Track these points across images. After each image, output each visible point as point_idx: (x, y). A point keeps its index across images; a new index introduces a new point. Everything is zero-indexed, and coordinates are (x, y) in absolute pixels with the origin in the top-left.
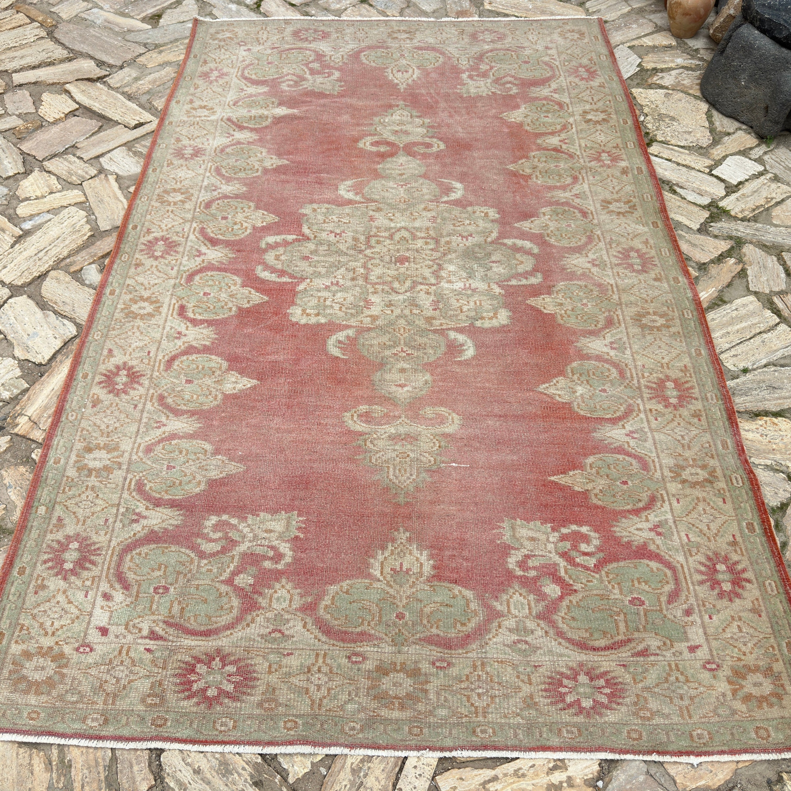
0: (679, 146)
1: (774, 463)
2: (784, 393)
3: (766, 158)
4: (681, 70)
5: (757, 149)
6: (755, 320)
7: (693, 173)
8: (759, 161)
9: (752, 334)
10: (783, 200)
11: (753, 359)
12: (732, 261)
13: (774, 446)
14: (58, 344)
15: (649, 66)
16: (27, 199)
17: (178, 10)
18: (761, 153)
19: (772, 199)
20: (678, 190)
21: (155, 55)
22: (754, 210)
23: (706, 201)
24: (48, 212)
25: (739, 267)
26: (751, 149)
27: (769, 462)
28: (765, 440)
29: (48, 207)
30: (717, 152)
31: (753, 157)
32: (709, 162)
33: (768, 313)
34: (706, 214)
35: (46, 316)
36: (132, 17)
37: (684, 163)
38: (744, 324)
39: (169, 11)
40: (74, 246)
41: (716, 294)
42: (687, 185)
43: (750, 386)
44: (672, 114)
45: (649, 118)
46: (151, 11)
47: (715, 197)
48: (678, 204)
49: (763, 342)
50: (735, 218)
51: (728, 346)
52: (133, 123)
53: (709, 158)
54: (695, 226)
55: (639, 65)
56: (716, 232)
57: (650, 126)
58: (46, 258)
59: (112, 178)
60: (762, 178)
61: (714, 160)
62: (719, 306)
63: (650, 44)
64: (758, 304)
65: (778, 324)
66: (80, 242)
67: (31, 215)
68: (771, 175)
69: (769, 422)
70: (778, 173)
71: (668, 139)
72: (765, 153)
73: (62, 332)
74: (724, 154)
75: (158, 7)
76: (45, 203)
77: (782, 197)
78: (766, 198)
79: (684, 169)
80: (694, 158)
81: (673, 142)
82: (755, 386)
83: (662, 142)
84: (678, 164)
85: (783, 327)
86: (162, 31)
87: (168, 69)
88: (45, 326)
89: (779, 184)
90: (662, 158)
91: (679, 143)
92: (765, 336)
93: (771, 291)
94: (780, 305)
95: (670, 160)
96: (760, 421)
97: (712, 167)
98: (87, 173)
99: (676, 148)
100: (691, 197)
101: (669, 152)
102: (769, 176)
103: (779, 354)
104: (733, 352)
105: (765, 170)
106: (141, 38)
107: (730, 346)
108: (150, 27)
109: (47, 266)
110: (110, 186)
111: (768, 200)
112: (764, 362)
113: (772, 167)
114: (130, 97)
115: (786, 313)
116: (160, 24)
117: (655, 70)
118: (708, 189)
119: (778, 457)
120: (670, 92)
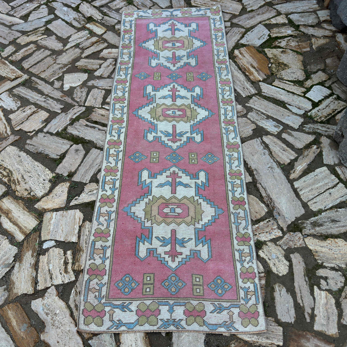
0: (288, 81)
1: (335, 266)
2: (341, 224)
4: (290, 38)
5: (328, 81)
6: (326, 181)
7: (296, 96)
8: (329, 88)
9: (325, 190)
11: (325, 204)
12: (315, 147)
13: (336, 256)
15: (274, 36)
17: (37, 12)
18: (330, 83)
19: (336, 110)
20: (288, 106)
21: (25, 37)
22: (326, 117)
23: (302, 112)
25: (319, 150)
27: (333, 265)
28: (331, 252)
30: (309, 83)
32: (304, 90)
33: (333, 177)
34: (302, 120)
36: (15, 17)
37: (291, 91)
38: (321, 184)
39: (33, 12)
41: (306, 167)
42: (292, 103)
43: (324, 220)
44: (285, 63)
45: (273, 65)
46: (24, 13)
47: (307, 110)
48: (288, 114)
49: (330, 194)
50: (317, 122)
51: (312, 197)
52: (13, 77)
53: (304, 87)
54: (296, 127)
55: (269, 35)
56: (307, 130)
57: (274, 69)
60: (331, 98)
61: (306, 88)
62: (308, 173)
63: (275, 22)
64: (328, 172)
65: (338, 183)
69: (333, 241)
71: (283, 77)
72: (333, 83)
74: (311, 84)
75: (28, 10)
77: (341, 109)
78: (333, 109)
79: (291, 94)
80: (296, 87)
81: (285, 78)
82: (326, 220)
83: (280, 78)
84: (288, 91)
85: (341, 185)
86: (29, 23)
87: (32, 46)
89: (340, 101)
90: (280, 88)
91: (289, 79)
92: (331, 190)
93: (335, 164)
94: (339, 172)
95: (284, 89)
96: (329, 241)
97: (305, 93)
99: (287, 82)
100: (295, 110)
101: (283, 84)
102: (335, 96)
103: (338, 201)
104: (315, 200)
106: (19, 28)
107: (313, 197)
108: (23, 22)
111: (334, 111)
112: (330, 206)
114: (12, 62)
115: (342, 177)
116: (29, 20)
117: (277, 38)
118: (303, 105)
119: (338, 262)
120: (284, 50)
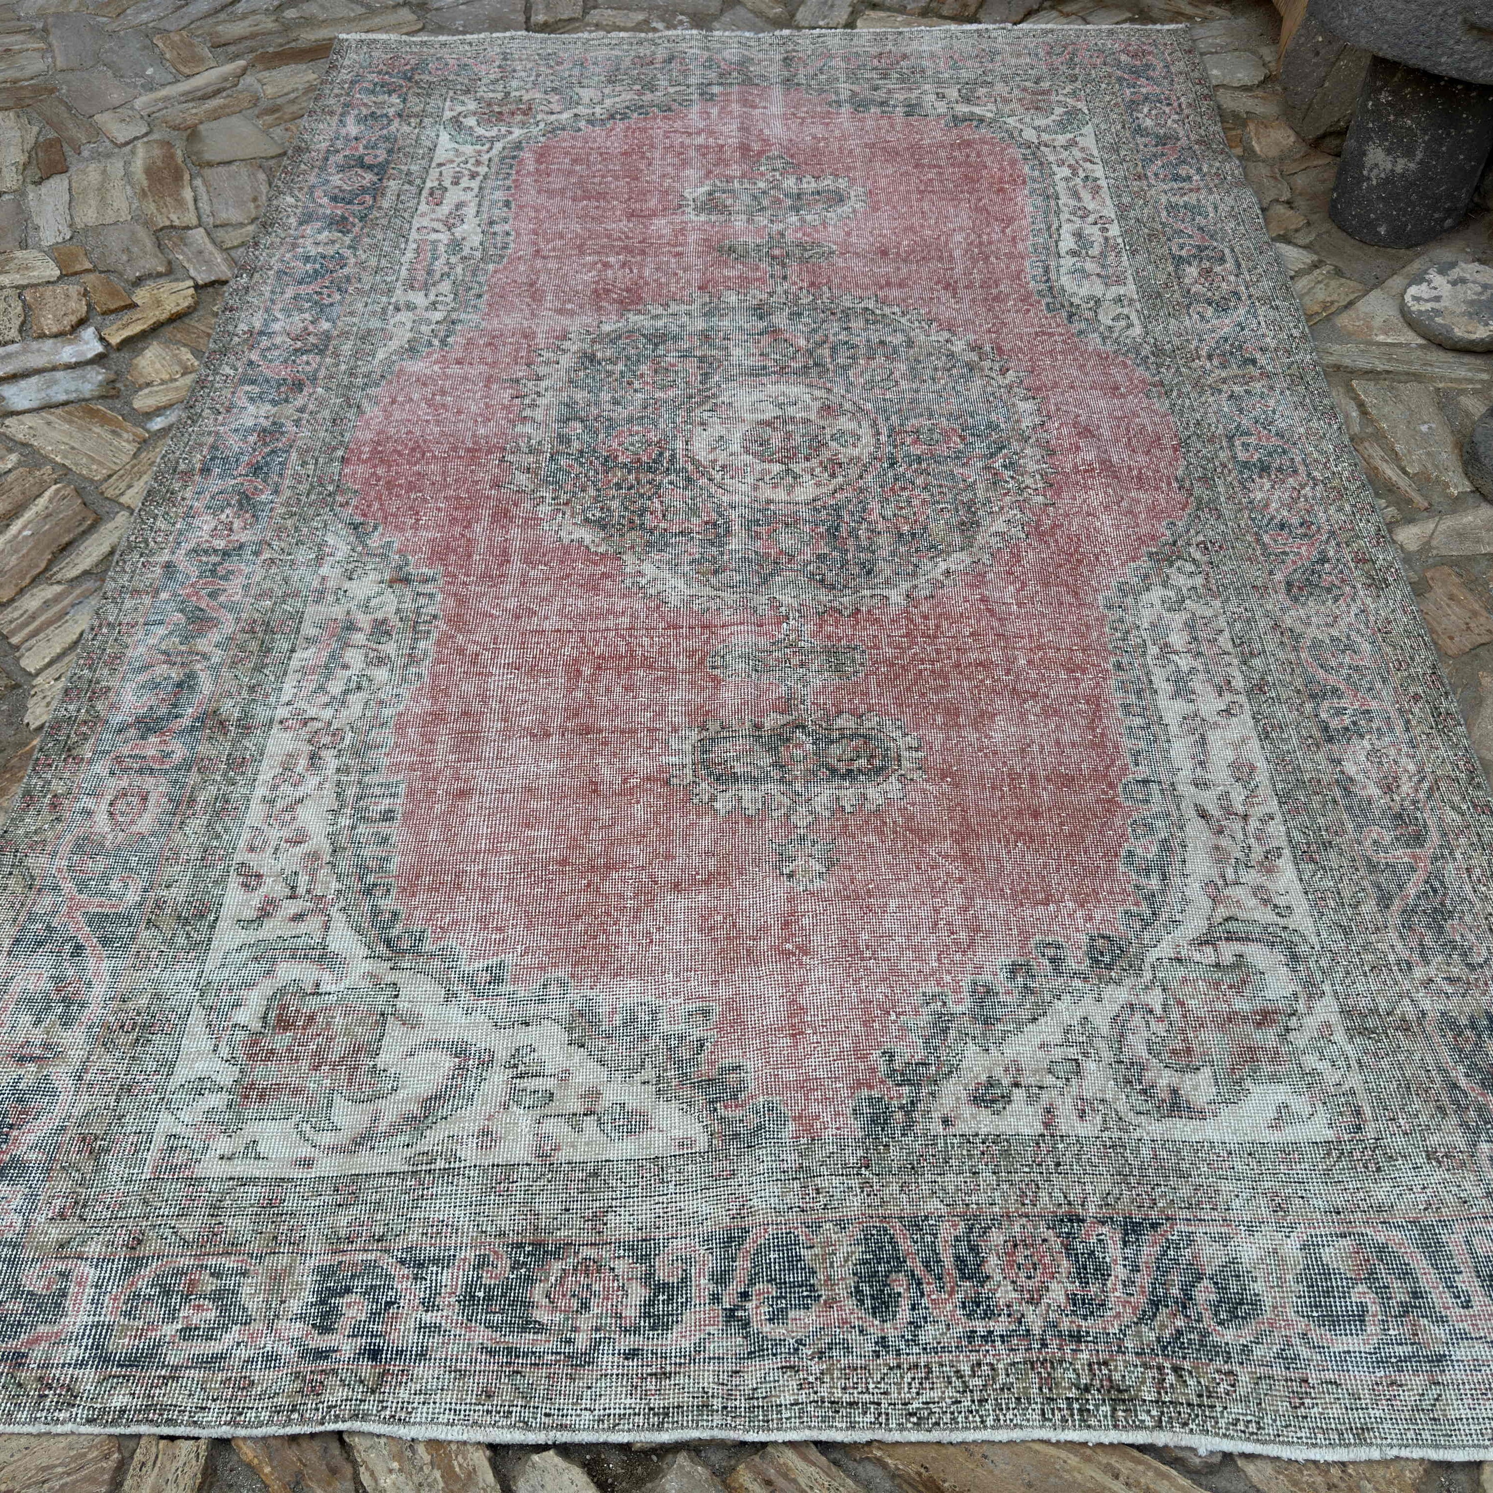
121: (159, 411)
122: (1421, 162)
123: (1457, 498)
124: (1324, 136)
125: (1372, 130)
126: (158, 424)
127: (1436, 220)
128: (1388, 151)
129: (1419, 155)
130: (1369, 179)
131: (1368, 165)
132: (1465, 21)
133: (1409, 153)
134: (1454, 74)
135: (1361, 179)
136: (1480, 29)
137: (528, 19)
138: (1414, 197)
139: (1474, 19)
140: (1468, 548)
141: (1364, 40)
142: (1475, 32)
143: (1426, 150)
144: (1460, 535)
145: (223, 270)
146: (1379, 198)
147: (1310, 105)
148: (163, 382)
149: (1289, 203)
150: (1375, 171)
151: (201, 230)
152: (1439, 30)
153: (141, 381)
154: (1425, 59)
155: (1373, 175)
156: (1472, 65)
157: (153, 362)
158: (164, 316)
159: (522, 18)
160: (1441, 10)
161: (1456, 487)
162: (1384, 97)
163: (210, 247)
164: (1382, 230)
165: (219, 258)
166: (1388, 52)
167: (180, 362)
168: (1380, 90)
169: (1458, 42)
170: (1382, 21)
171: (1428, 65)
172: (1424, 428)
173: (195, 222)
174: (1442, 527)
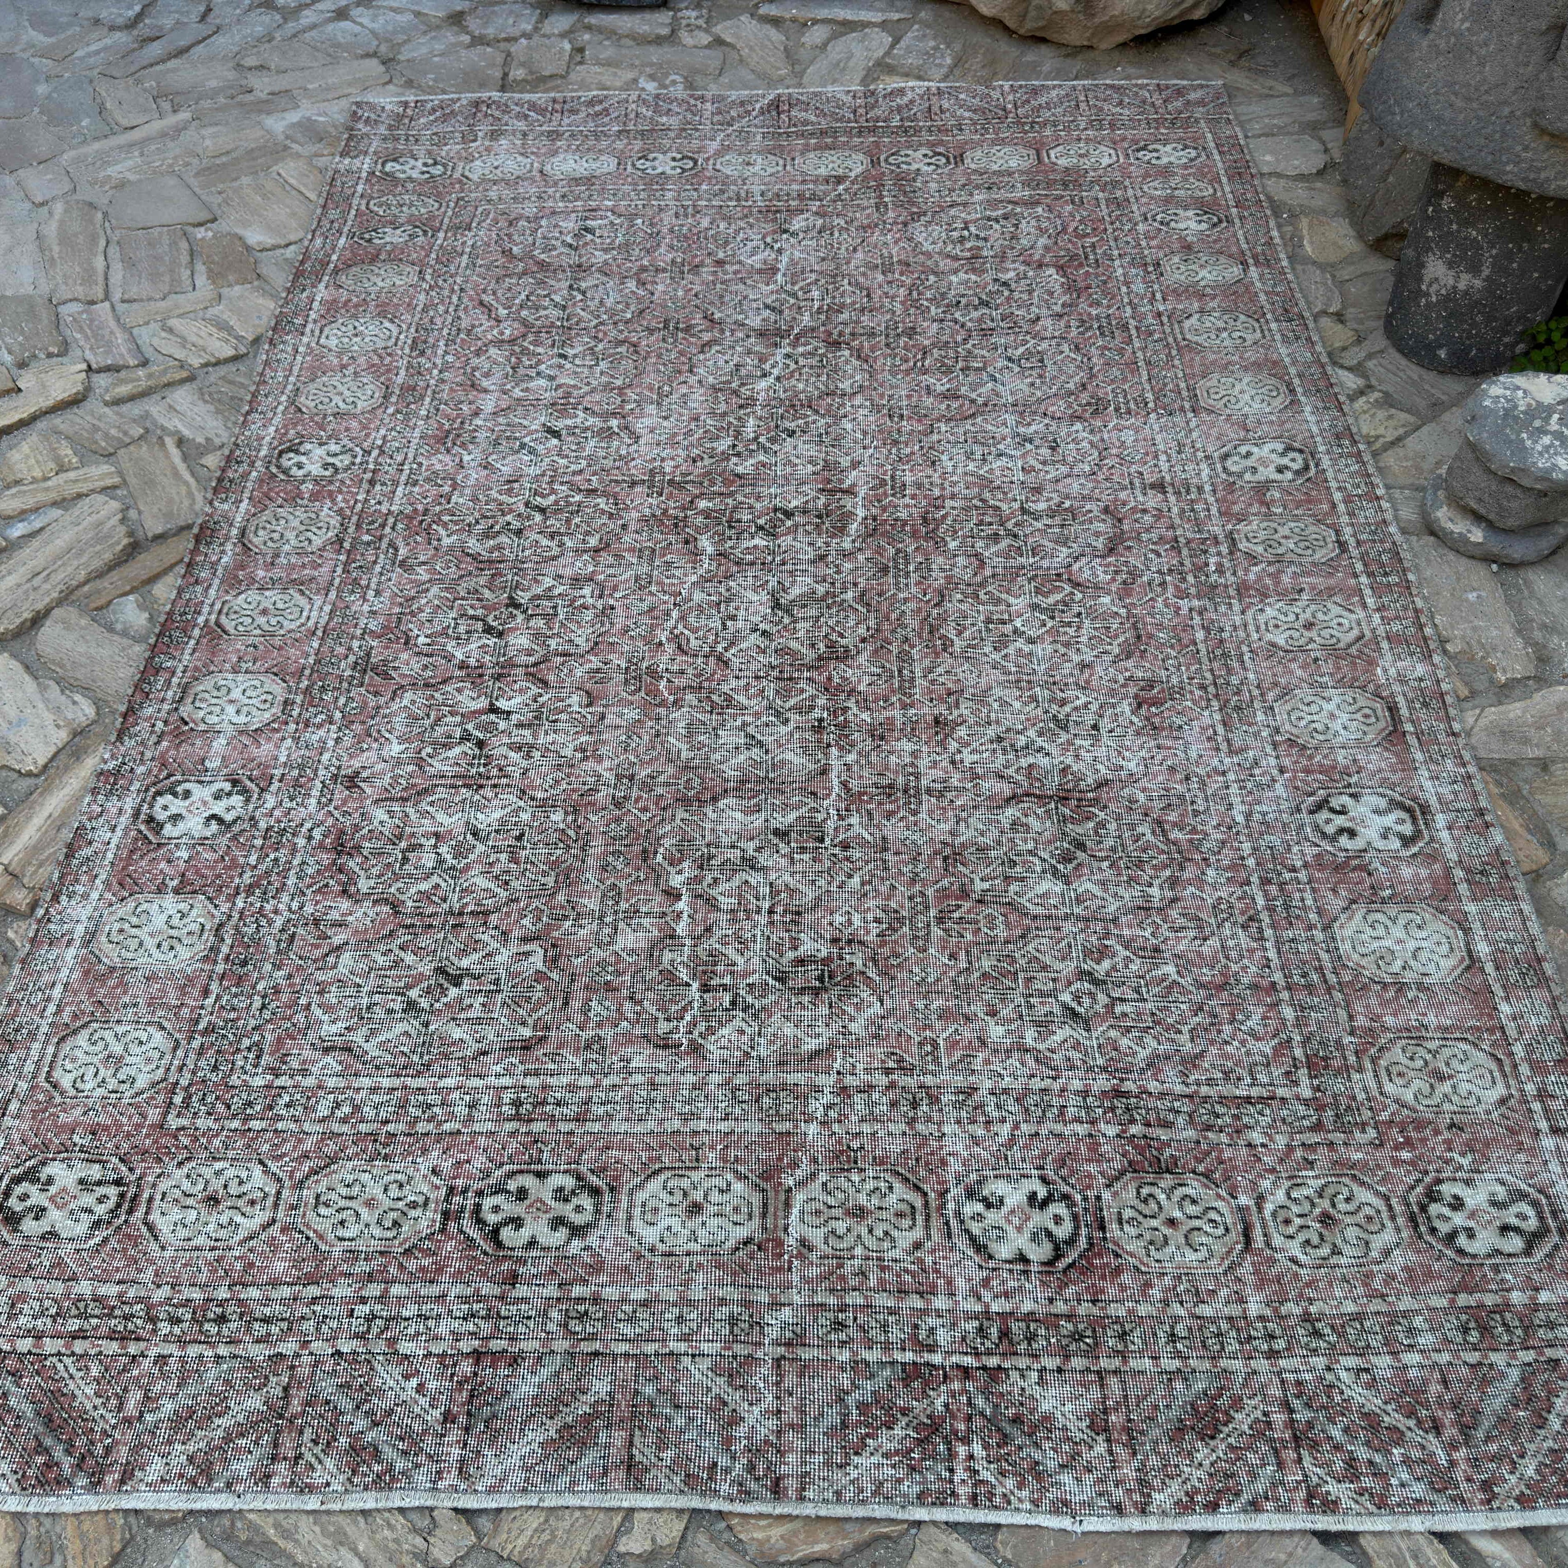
3: (1370, 364)
10: (1399, 439)
14: (62, 736)
16: (17, 482)
24: (55, 504)
26: (1344, 349)
29: (53, 495)
31: (1347, 363)
35: (43, 688)
40: (97, 564)
58: (47, 586)
59: (169, 442)
66: (108, 556)
67: (23, 512)
68: (1377, 395)
70: (1391, 390)
73: (70, 716)
76: (47, 489)
88: (41, 705)
98: (126, 433)
105: (1370, 386)
109: (47, 600)
110: (167, 456)
113: (1380, 382)
121: (22, 515)
122: (1488, 279)
123: (1504, 686)
124: (1386, 237)
125: (1433, 239)
126: (17, 530)
127: (1506, 345)
128: (1450, 265)
129: (1486, 272)
130: (1427, 294)
131: (1427, 279)
132: (1535, 125)
133: (1474, 269)
134: (1522, 185)
135: (1419, 293)
136: (1553, 136)
137: (506, 75)
138: (1479, 318)
139: (1543, 123)
140: (1512, 750)
141: (1417, 140)
142: (1546, 138)
143: (1493, 265)
144: (1503, 733)
145: (122, 352)
146: (1439, 316)
147: (1372, 201)
148: (35, 480)
149: (1339, 317)
150: (1435, 287)
151: (107, 304)
152: (1504, 134)
153: (11, 478)
154: (1487, 167)
155: (1432, 290)
156: (1543, 175)
157: (27, 457)
158: (50, 403)
159: (498, 74)
160: (1506, 111)
161: (1504, 671)
162: (1446, 203)
163: (112, 323)
164: (1442, 354)
165: (120, 338)
166: (1447, 158)
167: (58, 459)
168: (1441, 195)
169: (1526, 148)
170: (1438, 119)
171: (1490, 174)
172: (1472, 596)
173: (101, 296)
174: (1483, 722)
